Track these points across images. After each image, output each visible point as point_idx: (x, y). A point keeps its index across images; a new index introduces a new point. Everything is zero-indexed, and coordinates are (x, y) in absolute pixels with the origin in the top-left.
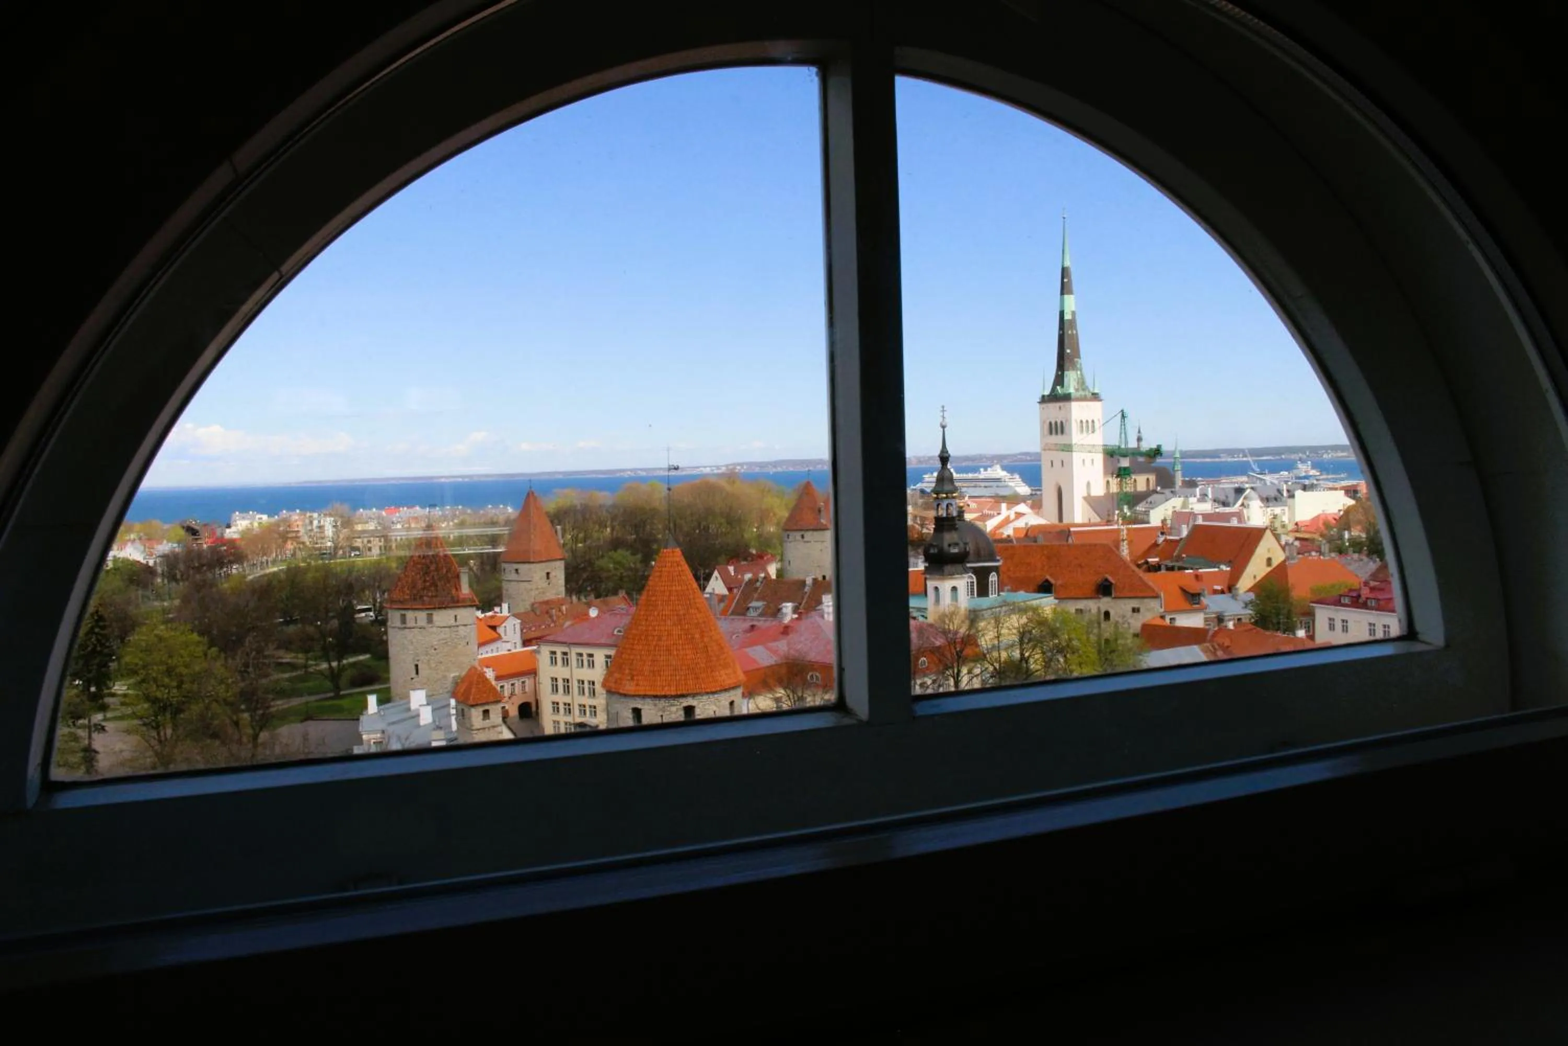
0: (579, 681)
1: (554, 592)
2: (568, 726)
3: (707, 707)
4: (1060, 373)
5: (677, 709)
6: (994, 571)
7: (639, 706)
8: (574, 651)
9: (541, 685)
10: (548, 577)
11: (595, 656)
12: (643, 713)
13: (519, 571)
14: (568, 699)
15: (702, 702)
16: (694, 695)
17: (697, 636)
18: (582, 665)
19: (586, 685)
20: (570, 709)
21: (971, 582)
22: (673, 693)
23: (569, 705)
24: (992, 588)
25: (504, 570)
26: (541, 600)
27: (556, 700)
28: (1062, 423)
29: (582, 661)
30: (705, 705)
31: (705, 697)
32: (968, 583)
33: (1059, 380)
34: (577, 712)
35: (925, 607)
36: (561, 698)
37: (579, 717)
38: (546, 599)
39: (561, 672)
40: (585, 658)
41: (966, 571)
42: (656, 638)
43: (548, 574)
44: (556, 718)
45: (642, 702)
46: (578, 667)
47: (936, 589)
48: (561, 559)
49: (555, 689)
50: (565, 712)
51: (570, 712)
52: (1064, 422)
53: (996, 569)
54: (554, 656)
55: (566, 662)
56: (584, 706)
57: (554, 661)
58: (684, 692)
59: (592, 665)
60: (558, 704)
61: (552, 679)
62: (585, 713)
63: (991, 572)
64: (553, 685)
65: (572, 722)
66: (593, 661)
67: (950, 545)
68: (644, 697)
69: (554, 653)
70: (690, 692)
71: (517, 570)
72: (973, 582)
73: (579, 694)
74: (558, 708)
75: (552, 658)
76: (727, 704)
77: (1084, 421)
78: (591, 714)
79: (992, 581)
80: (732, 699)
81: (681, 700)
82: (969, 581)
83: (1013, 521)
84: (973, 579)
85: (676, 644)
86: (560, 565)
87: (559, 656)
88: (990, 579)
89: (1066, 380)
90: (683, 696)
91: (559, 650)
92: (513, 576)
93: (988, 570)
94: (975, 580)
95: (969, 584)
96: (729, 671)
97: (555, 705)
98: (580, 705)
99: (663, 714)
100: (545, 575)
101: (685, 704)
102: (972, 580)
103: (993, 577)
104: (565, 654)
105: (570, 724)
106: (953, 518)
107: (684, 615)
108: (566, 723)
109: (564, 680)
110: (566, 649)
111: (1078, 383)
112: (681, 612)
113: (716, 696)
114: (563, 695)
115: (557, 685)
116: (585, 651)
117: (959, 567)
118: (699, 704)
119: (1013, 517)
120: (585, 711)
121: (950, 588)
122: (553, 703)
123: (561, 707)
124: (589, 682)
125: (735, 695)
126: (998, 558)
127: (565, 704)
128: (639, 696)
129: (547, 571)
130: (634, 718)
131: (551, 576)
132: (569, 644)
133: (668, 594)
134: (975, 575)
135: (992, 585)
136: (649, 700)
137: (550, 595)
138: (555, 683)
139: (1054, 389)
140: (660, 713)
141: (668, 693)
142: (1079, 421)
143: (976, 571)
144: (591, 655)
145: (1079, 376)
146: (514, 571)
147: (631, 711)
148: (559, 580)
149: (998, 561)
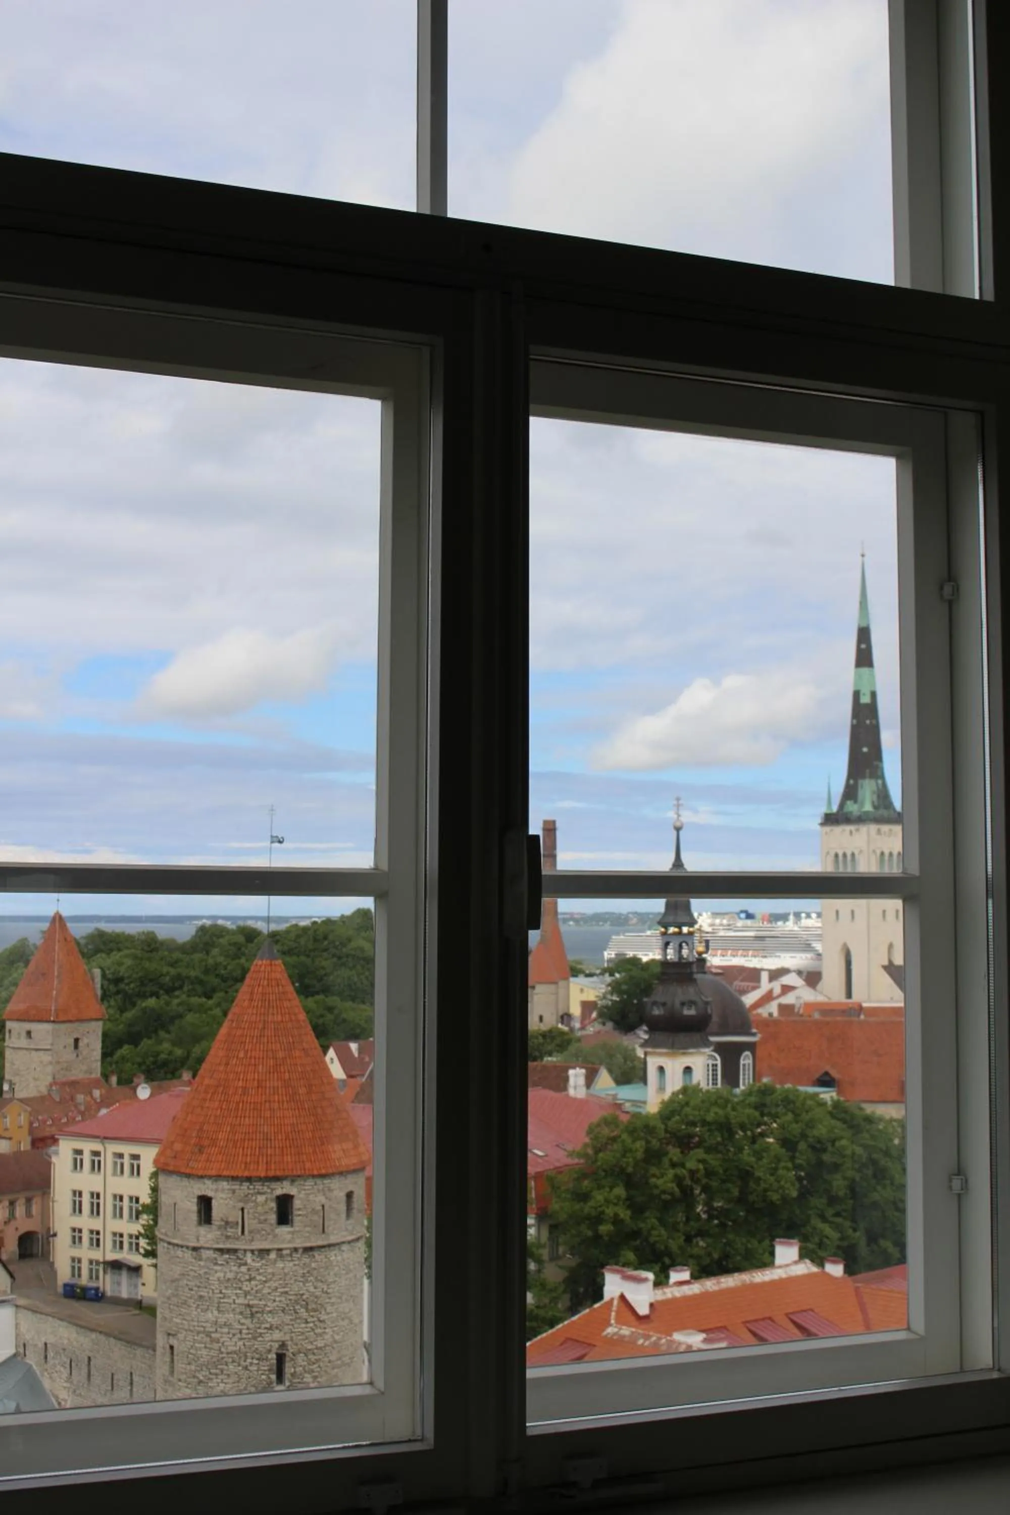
0: (115, 1196)
1: (84, 1068)
2: (94, 1267)
3: (311, 1197)
4: (852, 782)
5: (267, 1199)
6: (748, 1050)
7: (210, 1194)
8: (114, 1148)
9: (55, 1204)
10: (76, 1046)
11: (142, 1157)
12: (214, 1203)
13: (33, 1035)
14: (97, 1224)
15: (305, 1190)
16: (293, 1179)
17: (302, 1091)
18: (122, 1172)
19: (126, 1203)
20: (98, 1240)
21: (713, 1065)
22: (263, 1174)
23: (98, 1233)
24: (744, 1075)
25: (10, 1031)
26: (64, 1080)
27: (78, 1226)
28: (853, 855)
29: (122, 1165)
30: (309, 1194)
31: (310, 1182)
32: (708, 1065)
33: (850, 793)
34: (109, 1244)
35: (642, 1099)
36: (86, 1222)
37: (111, 1251)
38: (73, 1078)
39: (88, 1182)
40: (127, 1161)
41: (707, 1044)
42: (240, 1091)
43: (77, 1041)
44: (76, 1253)
45: (214, 1187)
46: (114, 1174)
47: (661, 1069)
48: (97, 1020)
49: (77, 1208)
50: (92, 1244)
51: (98, 1245)
52: (856, 853)
53: (751, 1047)
54: (79, 1157)
55: (96, 1167)
56: (121, 1235)
57: (77, 1165)
58: (278, 1173)
59: (136, 1171)
60: (80, 1231)
61: (74, 1192)
62: (121, 1247)
63: (744, 1051)
64: (75, 1202)
65: (101, 1260)
66: (138, 1167)
67: (683, 1004)
68: (218, 1177)
69: (79, 1152)
70: (287, 1173)
71: (29, 1033)
72: (716, 1065)
73: (115, 1216)
74: (80, 1238)
75: (75, 1160)
76: (342, 1195)
77: (887, 853)
78: (131, 1249)
79: (744, 1065)
80: (350, 1188)
81: (274, 1185)
82: (711, 1062)
83: (779, 996)
84: (716, 1060)
85: (270, 1101)
86: (97, 1028)
87: (87, 1158)
88: (742, 1062)
89: (860, 793)
90: (277, 1179)
91: (88, 1147)
92: (23, 1042)
93: (740, 1048)
94: (719, 1062)
95: (711, 1068)
96: (348, 1145)
97: (77, 1234)
98: (115, 1234)
99: (245, 1206)
100: (72, 1041)
101: (279, 1192)
102: (715, 1062)
103: (746, 1060)
104: (96, 1154)
105: (98, 1263)
106: (690, 964)
107: (284, 1059)
108: (91, 1262)
109: (92, 1194)
110: (97, 1146)
111: (879, 797)
112: (281, 1054)
113: (326, 1181)
114: (89, 1217)
115: (80, 1202)
116: (127, 1149)
117: (696, 1037)
118: (299, 1192)
119: (777, 991)
120: (121, 1243)
121: (681, 1070)
122: (74, 1230)
123: (86, 1236)
124: (131, 1198)
125: (356, 1183)
126: (754, 1030)
127: (92, 1232)
128: (210, 1177)
129: (75, 1037)
130: (199, 1212)
131: (81, 1044)
132: (105, 1139)
133: (261, 1026)
134: (720, 1055)
135: (744, 1070)
136: (224, 1184)
137: (78, 1073)
138: (77, 1199)
139: (842, 806)
140: (241, 1205)
141: (254, 1174)
142: (878, 852)
143: (720, 1048)
144: (136, 1157)
145: (880, 786)
146: (24, 1034)
147: (195, 1200)
148: (93, 1050)
149: (754, 1035)
